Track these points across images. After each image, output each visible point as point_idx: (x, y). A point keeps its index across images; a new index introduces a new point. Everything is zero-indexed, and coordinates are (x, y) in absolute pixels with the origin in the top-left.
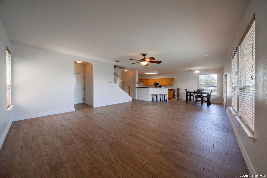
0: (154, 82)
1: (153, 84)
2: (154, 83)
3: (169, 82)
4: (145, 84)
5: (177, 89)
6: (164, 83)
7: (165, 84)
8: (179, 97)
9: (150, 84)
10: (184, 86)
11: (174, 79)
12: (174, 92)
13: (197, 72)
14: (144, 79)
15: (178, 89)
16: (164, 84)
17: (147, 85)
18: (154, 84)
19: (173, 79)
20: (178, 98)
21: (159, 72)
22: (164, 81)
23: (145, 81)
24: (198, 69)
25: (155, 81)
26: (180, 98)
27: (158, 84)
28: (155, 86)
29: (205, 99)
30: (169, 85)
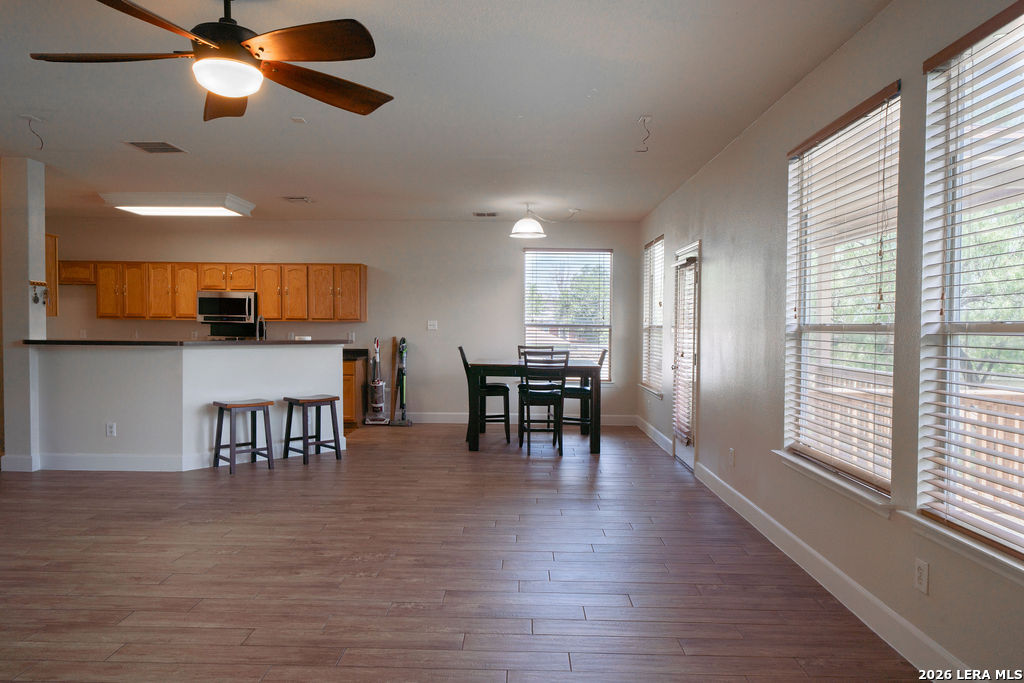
0: (207, 295)
1: (188, 305)
2: (202, 301)
3: (334, 293)
4: (108, 308)
5: (388, 349)
6: (288, 300)
7: (300, 313)
8: (402, 406)
9: (157, 305)
10: (433, 324)
11: (366, 267)
12: (371, 370)
13: (527, 229)
14: (96, 264)
15: (398, 349)
16: (295, 306)
17: (132, 317)
18: (205, 305)
19: (360, 271)
20: (398, 413)
21: (252, 206)
22: (295, 281)
23: (107, 277)
24: (531, 207)
25: (208, 282)
26: (410, 415)
27: (238, 305)
28: (207, 329)
29: (572, 407)
30: (335, 319)
